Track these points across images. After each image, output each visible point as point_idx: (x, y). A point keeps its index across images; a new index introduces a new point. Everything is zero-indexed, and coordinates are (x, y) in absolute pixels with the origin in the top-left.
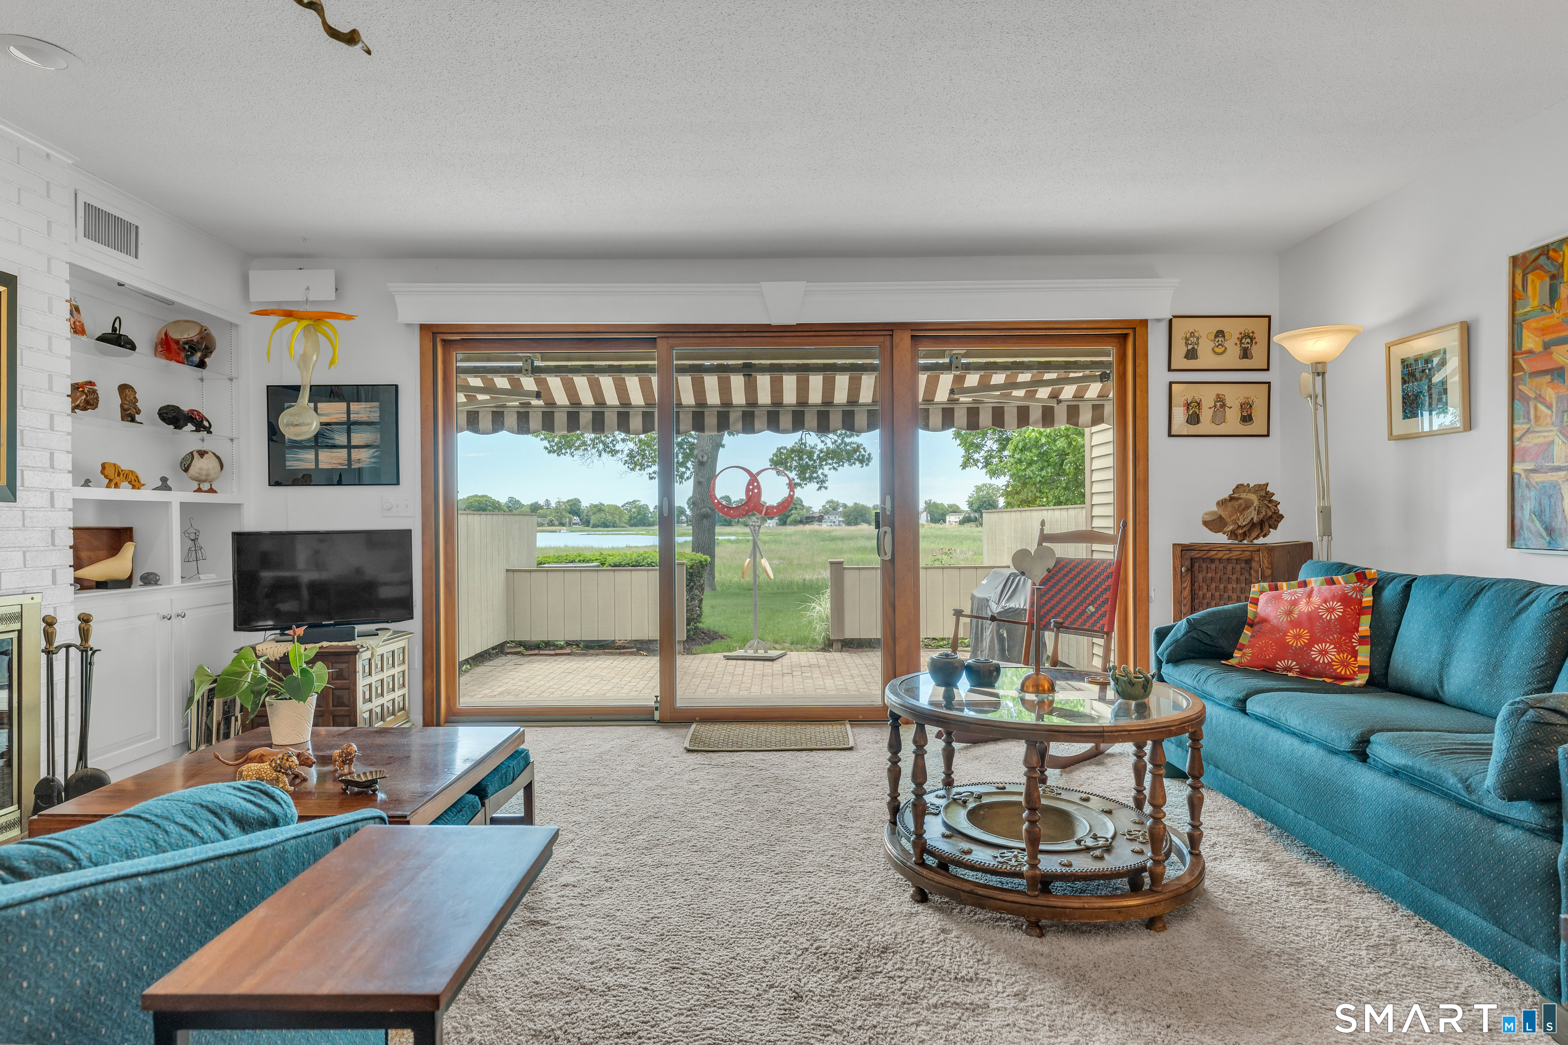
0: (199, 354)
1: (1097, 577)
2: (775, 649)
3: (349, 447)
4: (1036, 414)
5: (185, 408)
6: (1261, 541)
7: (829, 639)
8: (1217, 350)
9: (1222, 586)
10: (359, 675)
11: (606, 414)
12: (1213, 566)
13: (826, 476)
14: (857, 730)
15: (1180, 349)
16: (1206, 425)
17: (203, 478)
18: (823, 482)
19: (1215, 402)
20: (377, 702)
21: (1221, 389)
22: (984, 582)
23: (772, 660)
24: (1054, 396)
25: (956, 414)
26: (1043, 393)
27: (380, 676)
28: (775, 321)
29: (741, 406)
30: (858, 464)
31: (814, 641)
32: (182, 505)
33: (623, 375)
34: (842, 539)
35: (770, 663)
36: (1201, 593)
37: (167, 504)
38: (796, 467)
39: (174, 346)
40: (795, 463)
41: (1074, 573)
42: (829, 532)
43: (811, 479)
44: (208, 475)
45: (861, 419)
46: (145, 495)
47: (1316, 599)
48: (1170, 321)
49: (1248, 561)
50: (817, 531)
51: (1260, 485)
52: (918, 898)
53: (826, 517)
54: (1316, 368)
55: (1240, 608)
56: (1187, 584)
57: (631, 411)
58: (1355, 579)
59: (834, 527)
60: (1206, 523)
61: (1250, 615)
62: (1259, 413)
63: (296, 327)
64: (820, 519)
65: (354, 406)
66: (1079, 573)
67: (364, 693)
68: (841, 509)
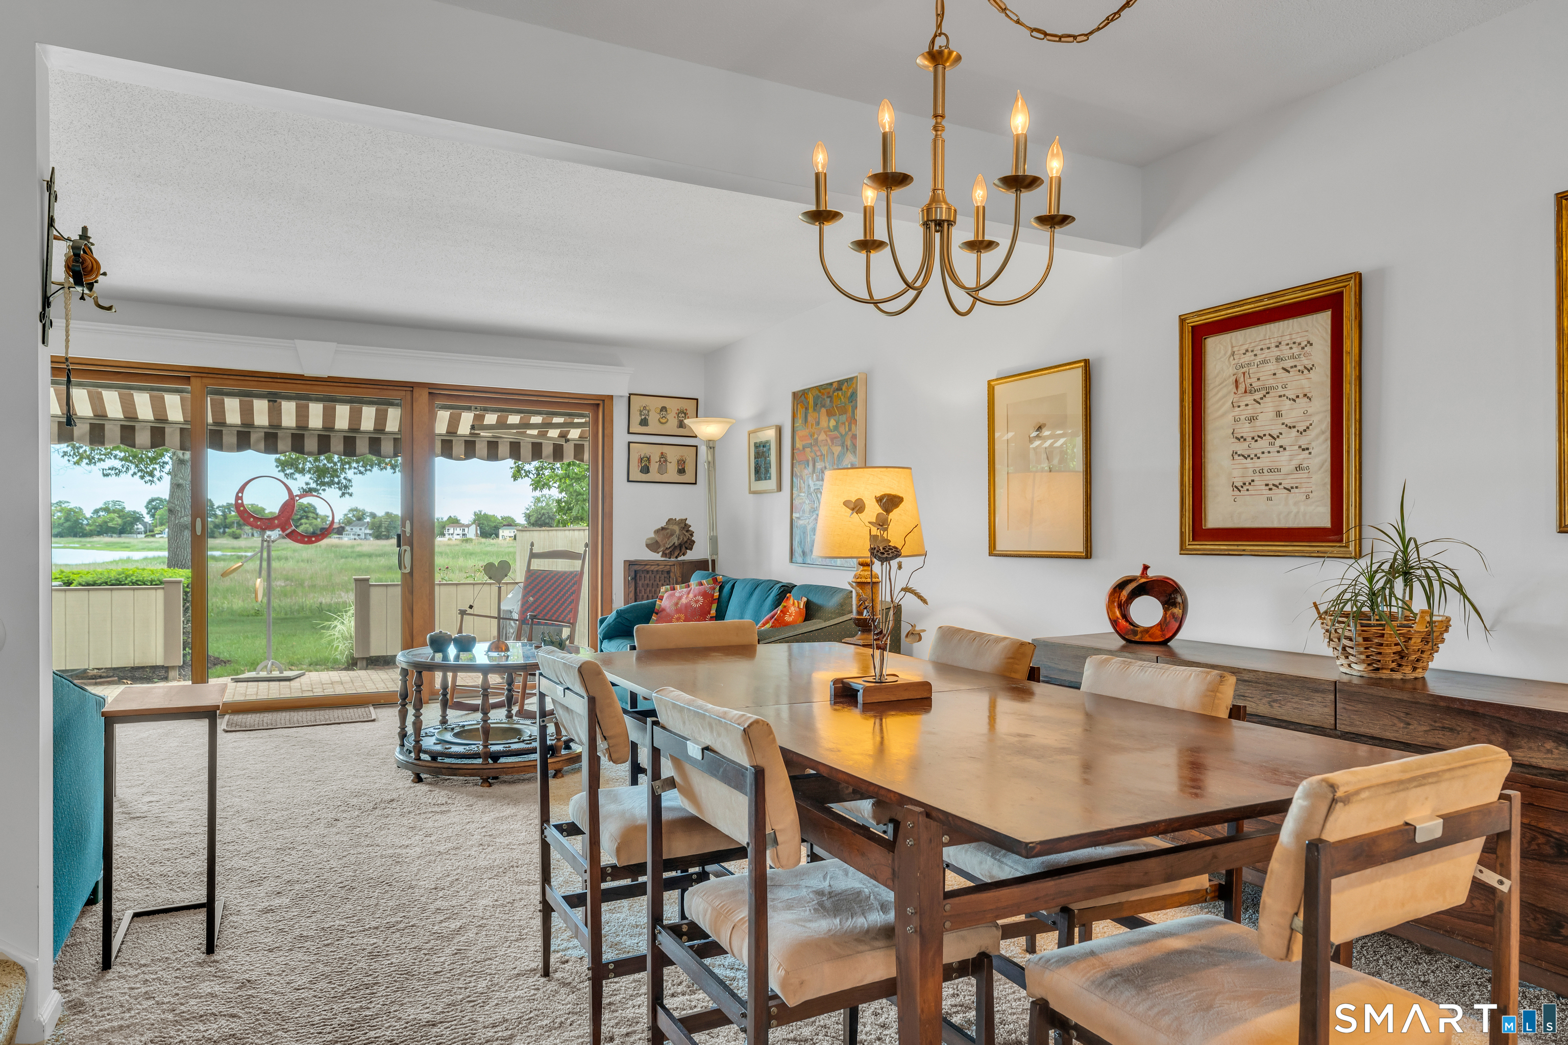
1: (567, 584)
2: (291, 670)
4: (548, 450)
6: (681, 558)
7: (353, 658)
8: (662, 420)
9: (653, 590)
11: (107, 427)
12: (648, 576)
13: (350, 481)
14: (379, 710)
15: (636, 418)
16: (654, 475)
18: (346, 487)
19: (660, 458)
21: (666, 449)
22: (510, 596)
23: (289, 679)
24: (563, 436)
25: (478, 446)
26: (554, 433)
28: (309, 372)
29: (263, 427)
30: (389, 470)
31: (336, 661)
33: (132, 392)
34: (370, 556)
35: (288, 683)
36: (641, 595)
38: (310, 469)
40: (308, 465)
41: (552, 581)
42: (353, 547)
43: (330, 484)
45: (387, 447)
47: (691, 595)
48: (629, 397)
49: (668, 572)
50: (337, 546)
51: (682, 520)
52: (416, 780)
53: (348, 528)
54: (709, 444)
55: (651, 602)
56: (632, 589)
57: (137, 425)
58: (712, 582)
59: (359, 541)
60: (648, 546)
61: (657, 607)
62: (690, 468)
64: (340, 531)
66: (555, 581)
68: (368, 519)
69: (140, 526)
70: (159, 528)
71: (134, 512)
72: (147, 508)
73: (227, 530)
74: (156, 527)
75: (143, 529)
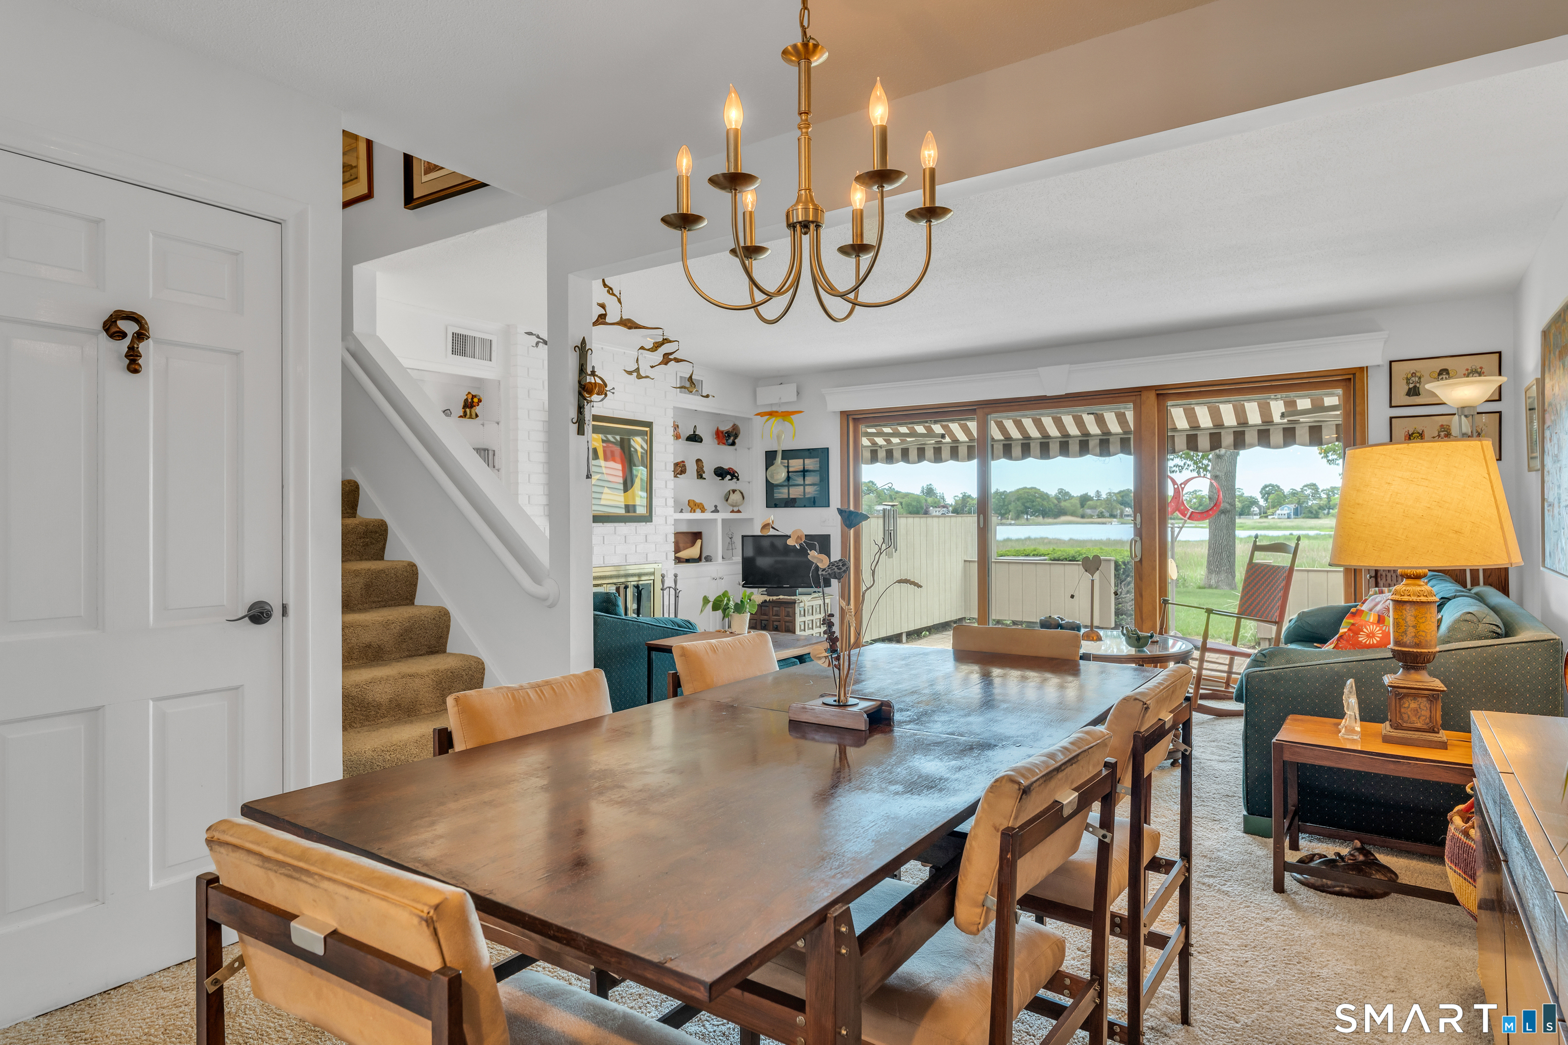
0: (732, 438)
1: (1278, 579)
3: (804, 485)
5: (726, 467)
10: (797, 615)
15: (1401, 388)
17: (734, 504)
19: (1439, 432)
20: (808, 632)
21: (1445, 421)
27: (811, 618)
32: (723, 520)
37: (716, 520)
39: (721, 435)
44: (736, 503)
46: (707, 516)
48: (1390, 365)
54: (1463, 412)
63: (774, 421)
65: (807, 461)
67: (800, 626)
69: (1255, 509)
70: (1271, 510)
71: (1251, 497)
72: (1261, 494)
73: (1331, 511)
74: (1269, 509)
75: (1258, 511)
